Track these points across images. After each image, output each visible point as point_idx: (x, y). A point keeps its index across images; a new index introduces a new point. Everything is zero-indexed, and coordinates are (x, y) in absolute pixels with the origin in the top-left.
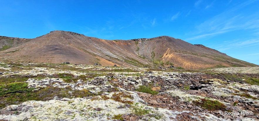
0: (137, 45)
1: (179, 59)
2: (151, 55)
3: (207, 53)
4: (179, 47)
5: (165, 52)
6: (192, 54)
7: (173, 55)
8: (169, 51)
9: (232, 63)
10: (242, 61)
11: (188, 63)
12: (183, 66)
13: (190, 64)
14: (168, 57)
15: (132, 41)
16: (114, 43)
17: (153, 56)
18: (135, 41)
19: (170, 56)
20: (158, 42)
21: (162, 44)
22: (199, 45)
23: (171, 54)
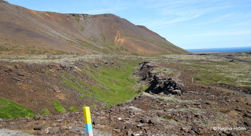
0: (78, 23)
1: (133, 45)
2: (101, 38)
3: (153, 39)
4: (128, 30)
5: (116, 36)
6: (141, 39)
7: (125, 40)
8: (120, 34)
9: (173, 50)
10: (179, 47)
11: (141, 50)
12: (138, 52)
13: (143, 50)
14: (120, 41)
15: (71, 16)
16: (48, 17)
17: (103, 39)
18: (74, 16)
19: (122, 40)
20: (104, 21)
21: (110, 25)
22: (142, 26)
23: (123, 38)
